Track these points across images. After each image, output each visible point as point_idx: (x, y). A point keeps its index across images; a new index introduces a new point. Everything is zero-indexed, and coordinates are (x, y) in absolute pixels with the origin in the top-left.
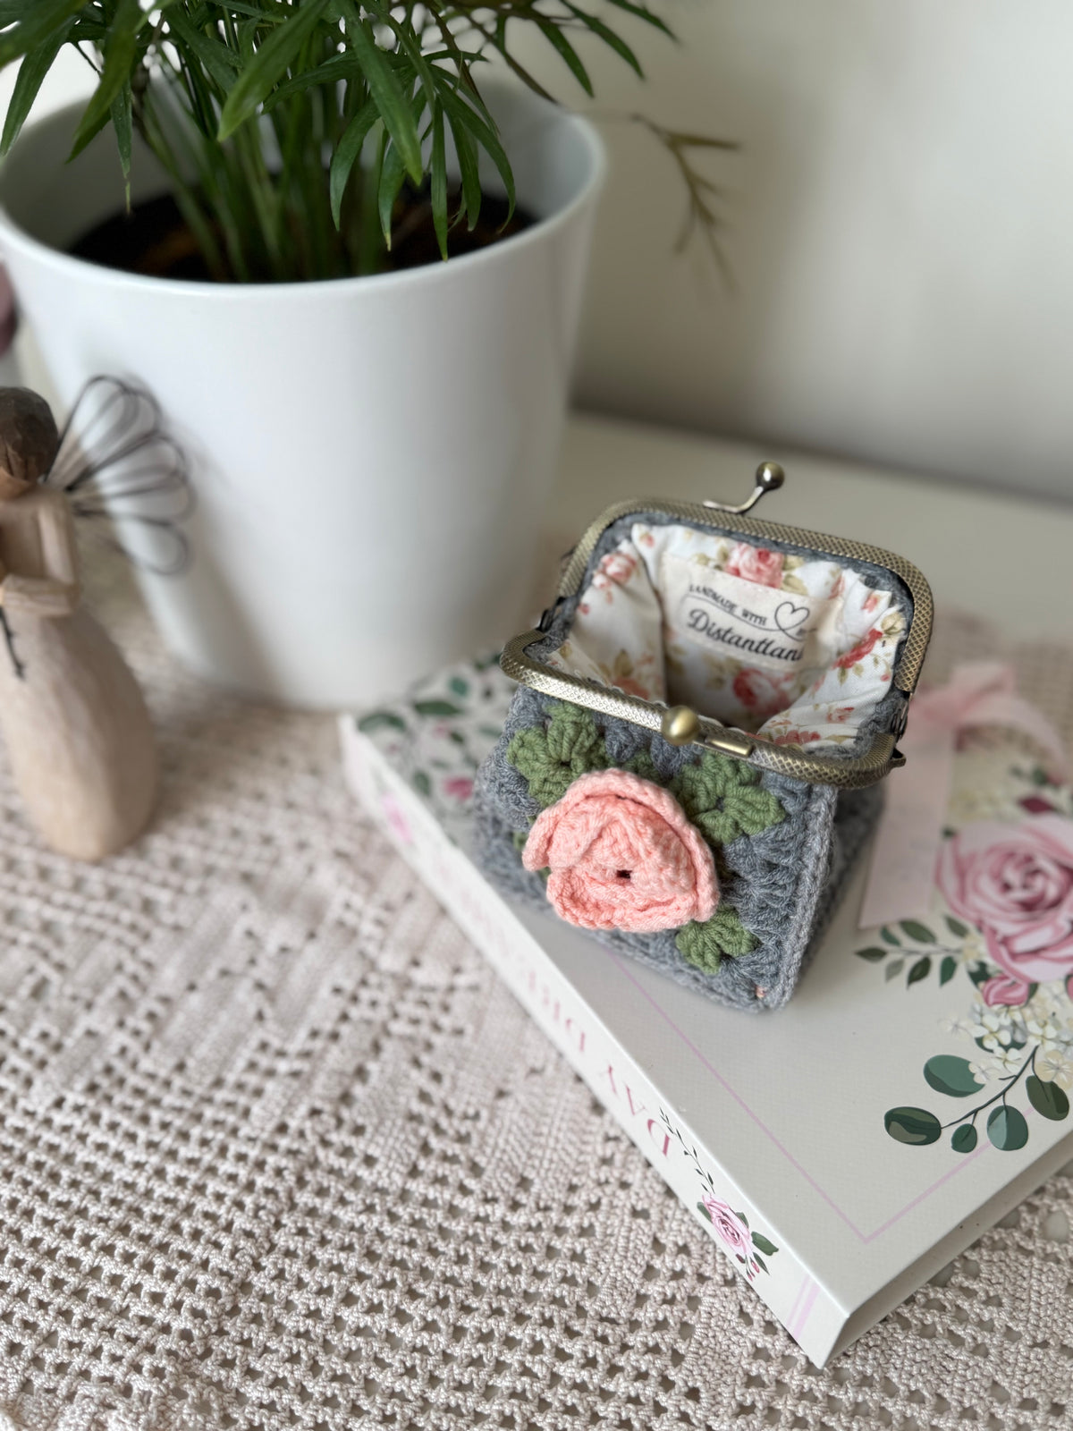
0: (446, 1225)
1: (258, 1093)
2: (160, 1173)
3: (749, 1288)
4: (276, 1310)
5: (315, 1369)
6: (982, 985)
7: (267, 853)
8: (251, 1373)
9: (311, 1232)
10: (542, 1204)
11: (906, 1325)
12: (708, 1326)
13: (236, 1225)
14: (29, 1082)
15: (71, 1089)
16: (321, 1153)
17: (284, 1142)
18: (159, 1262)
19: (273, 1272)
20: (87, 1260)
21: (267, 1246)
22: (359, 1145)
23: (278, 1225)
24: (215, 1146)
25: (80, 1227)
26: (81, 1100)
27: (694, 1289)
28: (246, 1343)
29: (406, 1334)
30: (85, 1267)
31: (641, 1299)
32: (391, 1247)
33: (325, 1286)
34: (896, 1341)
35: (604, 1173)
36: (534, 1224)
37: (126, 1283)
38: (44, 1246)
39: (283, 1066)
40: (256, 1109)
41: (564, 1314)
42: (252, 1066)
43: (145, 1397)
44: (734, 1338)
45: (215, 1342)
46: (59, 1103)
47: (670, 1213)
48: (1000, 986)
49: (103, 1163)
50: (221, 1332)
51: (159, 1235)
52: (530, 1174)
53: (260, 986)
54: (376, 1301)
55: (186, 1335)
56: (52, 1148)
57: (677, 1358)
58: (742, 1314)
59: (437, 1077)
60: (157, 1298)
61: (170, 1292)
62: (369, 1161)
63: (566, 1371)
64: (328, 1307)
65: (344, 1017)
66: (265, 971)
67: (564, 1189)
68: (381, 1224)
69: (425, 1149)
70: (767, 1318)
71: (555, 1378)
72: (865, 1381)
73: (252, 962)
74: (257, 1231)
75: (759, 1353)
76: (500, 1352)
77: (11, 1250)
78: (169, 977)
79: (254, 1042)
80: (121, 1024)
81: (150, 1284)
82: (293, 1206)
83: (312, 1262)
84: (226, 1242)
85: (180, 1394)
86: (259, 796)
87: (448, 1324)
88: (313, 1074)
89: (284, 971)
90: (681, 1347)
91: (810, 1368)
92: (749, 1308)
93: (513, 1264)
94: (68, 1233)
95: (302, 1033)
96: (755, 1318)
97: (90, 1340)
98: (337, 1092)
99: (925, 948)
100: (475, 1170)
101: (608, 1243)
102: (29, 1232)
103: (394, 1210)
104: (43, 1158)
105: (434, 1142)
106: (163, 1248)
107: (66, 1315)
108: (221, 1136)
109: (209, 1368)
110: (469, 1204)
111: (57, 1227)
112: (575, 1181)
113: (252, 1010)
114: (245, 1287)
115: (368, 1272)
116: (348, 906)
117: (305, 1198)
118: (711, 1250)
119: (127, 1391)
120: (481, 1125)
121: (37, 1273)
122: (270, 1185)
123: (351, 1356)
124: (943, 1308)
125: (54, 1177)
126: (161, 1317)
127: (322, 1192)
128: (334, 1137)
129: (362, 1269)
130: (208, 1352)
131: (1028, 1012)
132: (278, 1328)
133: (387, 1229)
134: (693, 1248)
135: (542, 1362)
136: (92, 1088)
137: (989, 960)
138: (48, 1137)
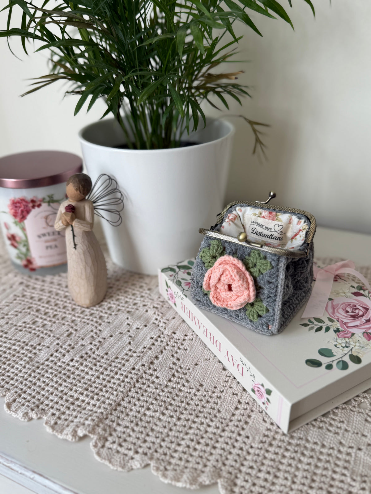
0: (178, 393)
1: (128, 361)
2: (98, 378)
3: (266, 414)
4: (127, 410)
5: (137, 425)
6: (337, 333)
7: (135, 307)
8: (119, 424)
9: (139, 393)
10: (206, 390)
11: (314, 426)
12: (253, 422)
13: (118, 389)
14: (64, 355)
15: (76, 357)
16: (144, 375)
17: (133, 372)
18: (96, 397)
19: (128, 401)
20: (76, 395)
21: (126, 395)
22: (155, 373)
23: (130, 391)
24: (114, 372)
25: (74, 388)
26: (78, 359)
27: (250, 413)
28: (119, 417)
29: (164, 418)
30: (75, 397)
31: (233, 415)
32: (162, 397)
33: (142, 405)
34: (311, 430)
35: (225, 384)
36: (203, 395)
37: (86, 402)
38: (64, 392)
39: (135, 355)
40: (127, 364)
41: (211, 416)
42: (127, 354)
43: (89, 425)
44: (261, 426)
45: (109, 416)
46: (72, 360)
47: (244, 395)
48: (342, 334)
49: (83, 374)
50: (111, 414)
51: (96, 391)
52: (203, 383)
53: (130, 336)
54: (156, 409)
55: (102, 413)
56: (69, 371)
57: (243, 429)
58: (264, 420)
59: (178, 359)
60: (94, 405)
61: (98, 404)
62: (157, 377)
63: (209, 429)
64: (142, 410)
65: (153, 344)
66: (132, 333)
67: (213, 387)
68: (160, 392)
69: (174, 376)
70: (271, 421)
71: (206, 432)
72: (300, 438)
73: (129, 331)
74: (124, 391)
75: (269, 430)
76: (191, 424)
77: (55, 392)
78: (105, 334)
79: (127, 349)
80: (91, 343)
81: (92, 402)
82: (135, 387)
83: (139, 400)
84: (115, 393)
85: (98, 426)
86: (134, 294)
87: (176, 416)
88: (143, 356)
89: (137, 334)
90: (245, 426)
91: (284, 434)
92: (266, 419)
93: (197, 404)
94: (71, 390)
95: (141, 347)
96: (268, 421)
97: (75, 414)
98: (150, 361)
99: (321, 324)
100: (188, 381)
101: (225, 401)
102: (60, 389)
103: (163, 389)
104: (66, 372)
105: (176, 374)
106: (97, 394)
107: (69, 408)
108: (116, 369)
109: (107, 422)
110: (185, 389)
111: (68, 388)
112: (216, 386)
113: (128, 342)
114: (119, 405)
115: (154, 403)
116: (156, 319)
117: (138, 385)
118: (256, 404)
119: (84, 424)
120: (190, 371)
121: (62, 398)
122: (129, 381)
123: (148, 422)
124: (326, 423)
125: (69, 377)
126: (95, 409)
127: (143, 384)
128: (148, 372)
129: (153, 402)
130: (107, 418)
131: (351, 340)
132: (127, 415)
133: (161, 393)
134: (250, 403)
135: (203, 427)
136: (82, 357)
137: (340, 327)
138: (68, 368)
